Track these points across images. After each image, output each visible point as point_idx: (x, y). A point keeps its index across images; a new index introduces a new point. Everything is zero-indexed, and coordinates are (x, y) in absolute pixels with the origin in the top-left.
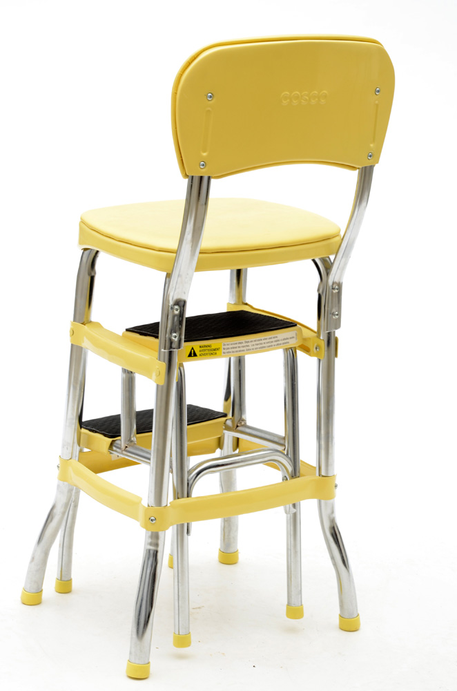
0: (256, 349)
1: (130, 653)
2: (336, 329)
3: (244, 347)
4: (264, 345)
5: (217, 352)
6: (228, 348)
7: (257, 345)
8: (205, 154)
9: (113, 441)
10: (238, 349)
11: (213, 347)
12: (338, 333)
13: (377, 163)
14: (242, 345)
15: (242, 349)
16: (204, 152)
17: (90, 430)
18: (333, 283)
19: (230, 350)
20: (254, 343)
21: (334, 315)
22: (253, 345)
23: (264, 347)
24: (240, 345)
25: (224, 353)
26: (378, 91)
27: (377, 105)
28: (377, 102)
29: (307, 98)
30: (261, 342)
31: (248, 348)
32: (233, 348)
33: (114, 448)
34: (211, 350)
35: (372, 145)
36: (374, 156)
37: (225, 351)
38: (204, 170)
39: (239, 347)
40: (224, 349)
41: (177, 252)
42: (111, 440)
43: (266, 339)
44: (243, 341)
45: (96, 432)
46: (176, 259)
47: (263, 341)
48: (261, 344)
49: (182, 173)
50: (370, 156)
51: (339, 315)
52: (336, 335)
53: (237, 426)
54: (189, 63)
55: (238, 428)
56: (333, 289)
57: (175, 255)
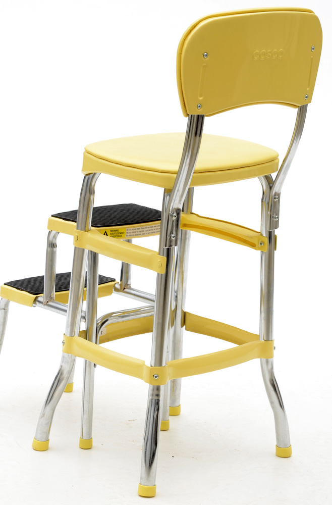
0: (149, 233)
1: (141, 478)
2: (276, 228)
3: (140, 232)
4: (154, 231)
5: (122, 235)
6: (130, 233)
7: (150, 230)
8: (201, 98)
9: (37, 297)
10: (137, 233)
11: (120, 231)
12: (277, 232)
13: (310, 102)
14: (140, 230)
15: (139, 233)
16: (200, 97)
17: (17, 289)
18: (275, 195)
19: (131, 234)
20: (147, 229)
21: (275, 218)
22: (147, 231)
23: (154, 232)
24: (138, 230)
25: (127, 236)
26: (313, 49)
27: (312, 59)
28: (312, 57)
29: (270, 54)
30: (152, 228)
31: (143, 232)
32: (133, 232)
33: (37, 303)
34: (118, 233)
35: (308, 89)
36: (308, 97)
37: (128, 234)
38: (200, 110)
39: (137, 232)
40: (127, 233)
41: (178, 173)
42: (35, 296)
43: (156, 226)
44: (141, 228)
45: (22, 290)
46: (178, 178)
47: (154, 228)
48: (152, 230)
49: (184, 113)
50: (307, 97)
51: (278, 218)
52: (275, 234)
53: (124, 289)
54: (190, 31)
55: (125, 290)
56: (275, 198)
57: (175, 175)
